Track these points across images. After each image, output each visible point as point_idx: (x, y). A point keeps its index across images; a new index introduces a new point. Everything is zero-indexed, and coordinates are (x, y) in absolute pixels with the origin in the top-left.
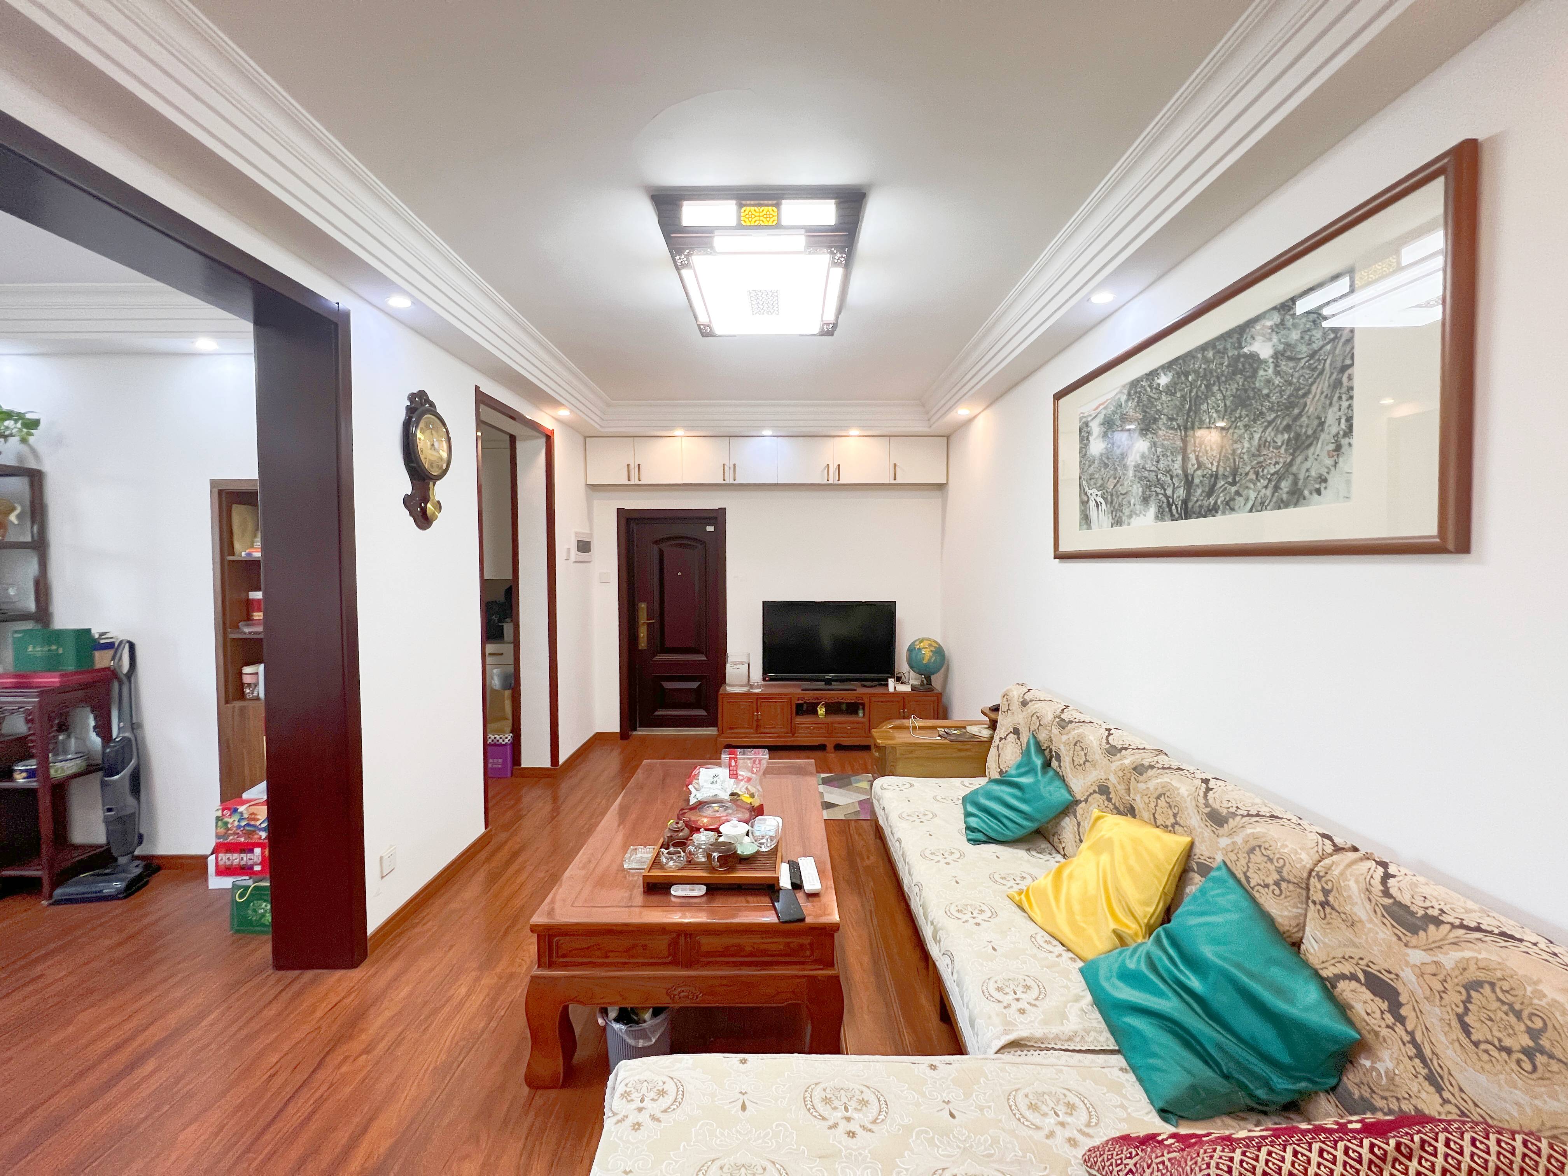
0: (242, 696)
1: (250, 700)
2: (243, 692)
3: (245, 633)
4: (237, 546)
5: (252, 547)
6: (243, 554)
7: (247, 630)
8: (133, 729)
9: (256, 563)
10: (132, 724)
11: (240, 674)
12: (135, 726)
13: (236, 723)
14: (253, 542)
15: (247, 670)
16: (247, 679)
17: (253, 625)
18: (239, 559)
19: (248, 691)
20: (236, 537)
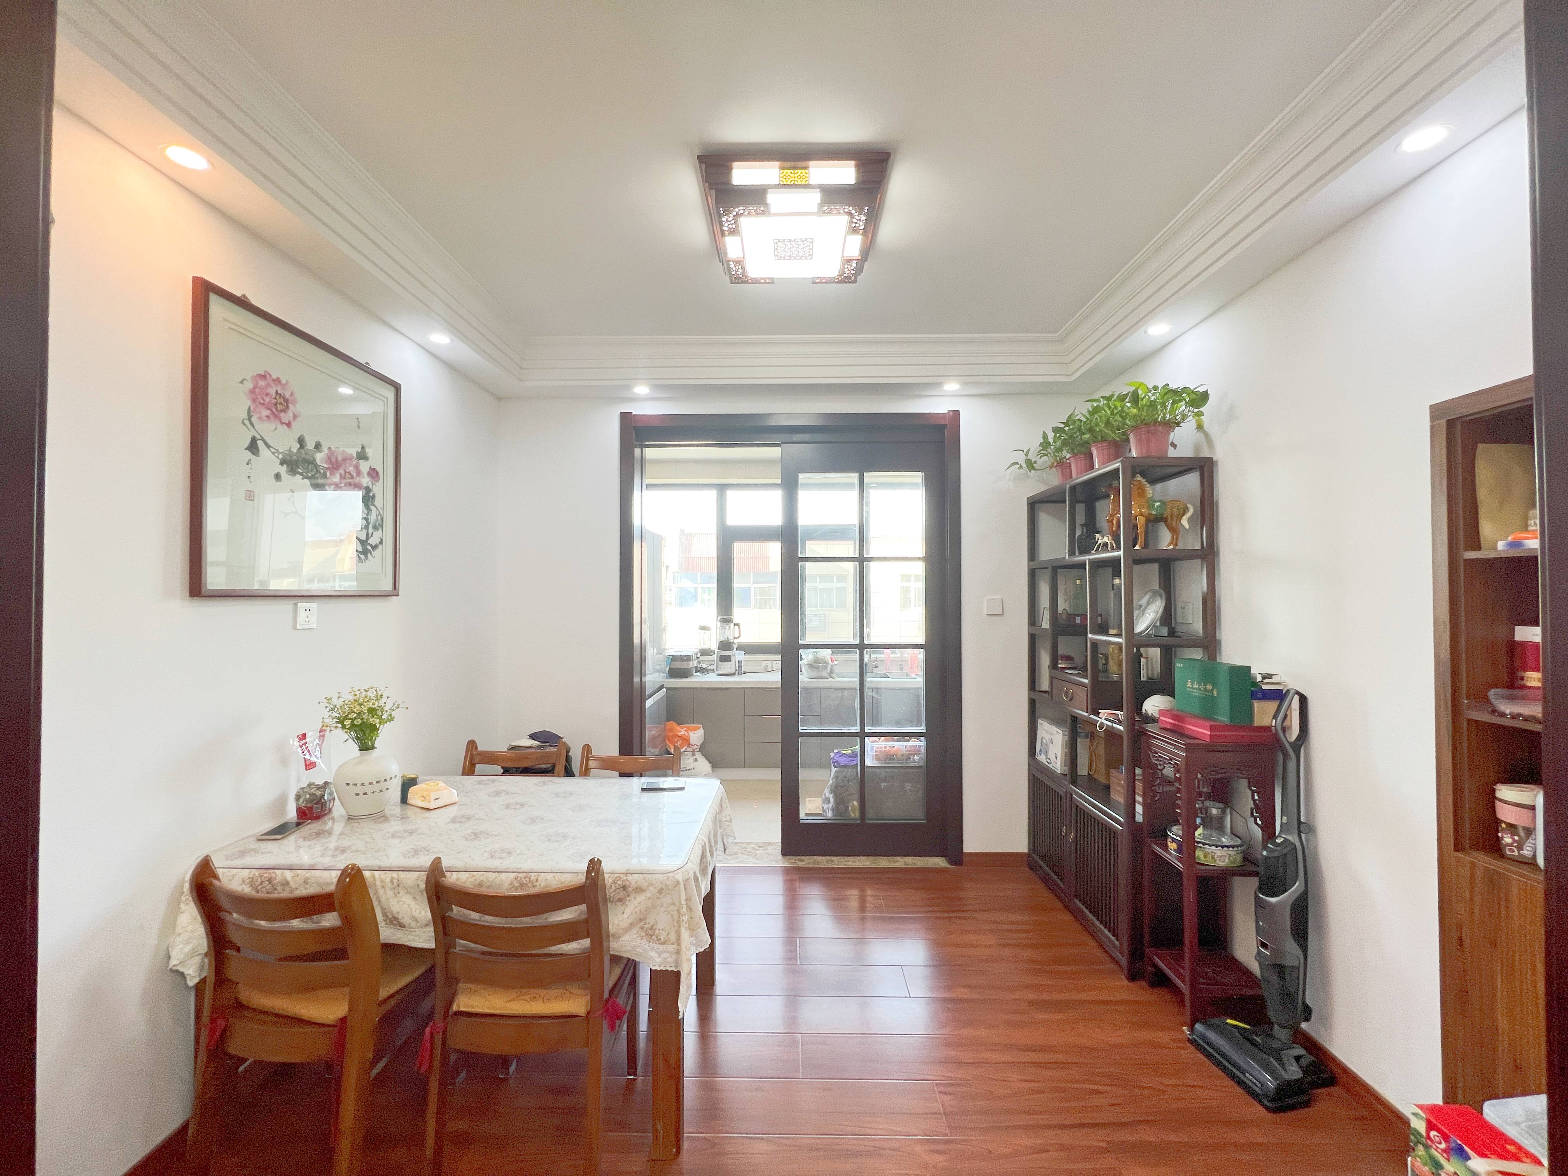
0: (1495, 848)
1: (1512, 859)
2: (1499, 840)
3: (1503, 715)
4: (1487, 529)
5: (1525, 528)
6: (1501, 545)
7: (1507, 708)
8: (1300, 832)
9: (1531, 561)
10: (1300, 823)
11: (1491, 798)
12: (1304, 828)
13: (1478, 899)
14: (1526, 519)
15: (1506, 792)
16: (1505, 814)
17: (1523, 698)
18: (1492, 555)
19: (1507, 840)
20: (1482, 512)
